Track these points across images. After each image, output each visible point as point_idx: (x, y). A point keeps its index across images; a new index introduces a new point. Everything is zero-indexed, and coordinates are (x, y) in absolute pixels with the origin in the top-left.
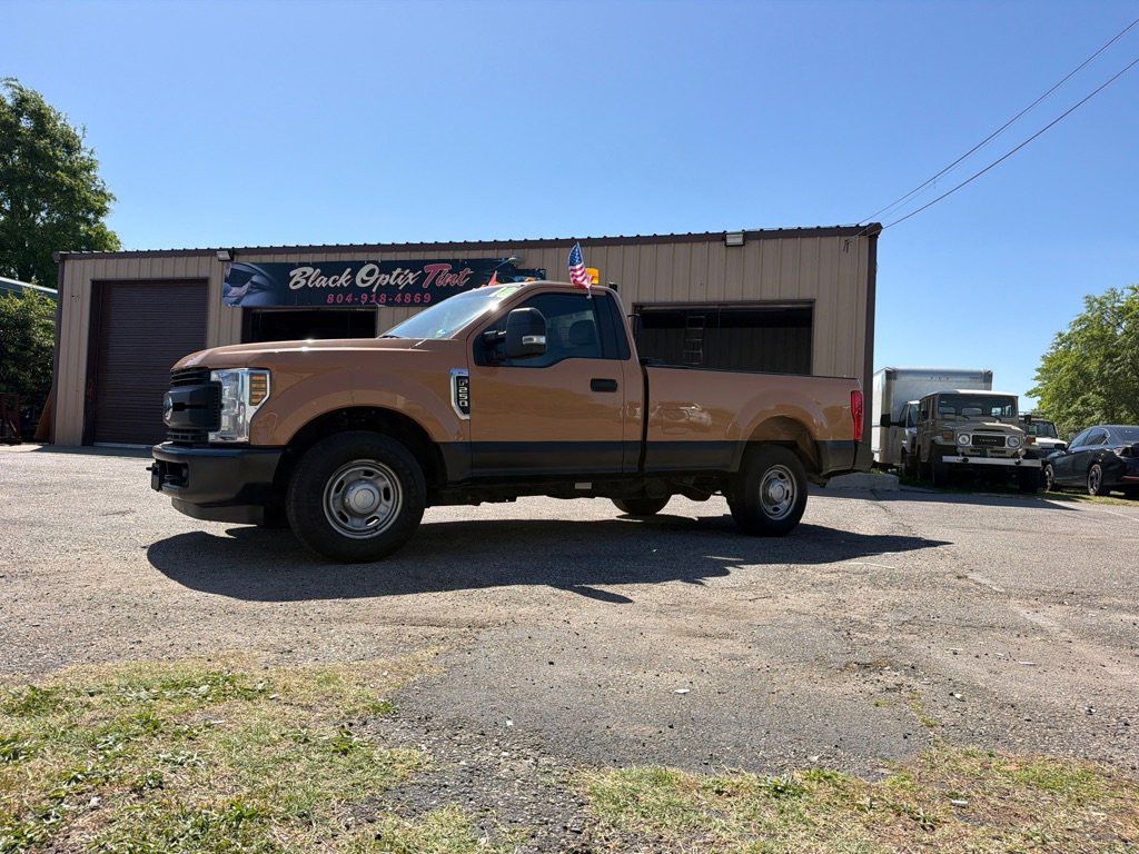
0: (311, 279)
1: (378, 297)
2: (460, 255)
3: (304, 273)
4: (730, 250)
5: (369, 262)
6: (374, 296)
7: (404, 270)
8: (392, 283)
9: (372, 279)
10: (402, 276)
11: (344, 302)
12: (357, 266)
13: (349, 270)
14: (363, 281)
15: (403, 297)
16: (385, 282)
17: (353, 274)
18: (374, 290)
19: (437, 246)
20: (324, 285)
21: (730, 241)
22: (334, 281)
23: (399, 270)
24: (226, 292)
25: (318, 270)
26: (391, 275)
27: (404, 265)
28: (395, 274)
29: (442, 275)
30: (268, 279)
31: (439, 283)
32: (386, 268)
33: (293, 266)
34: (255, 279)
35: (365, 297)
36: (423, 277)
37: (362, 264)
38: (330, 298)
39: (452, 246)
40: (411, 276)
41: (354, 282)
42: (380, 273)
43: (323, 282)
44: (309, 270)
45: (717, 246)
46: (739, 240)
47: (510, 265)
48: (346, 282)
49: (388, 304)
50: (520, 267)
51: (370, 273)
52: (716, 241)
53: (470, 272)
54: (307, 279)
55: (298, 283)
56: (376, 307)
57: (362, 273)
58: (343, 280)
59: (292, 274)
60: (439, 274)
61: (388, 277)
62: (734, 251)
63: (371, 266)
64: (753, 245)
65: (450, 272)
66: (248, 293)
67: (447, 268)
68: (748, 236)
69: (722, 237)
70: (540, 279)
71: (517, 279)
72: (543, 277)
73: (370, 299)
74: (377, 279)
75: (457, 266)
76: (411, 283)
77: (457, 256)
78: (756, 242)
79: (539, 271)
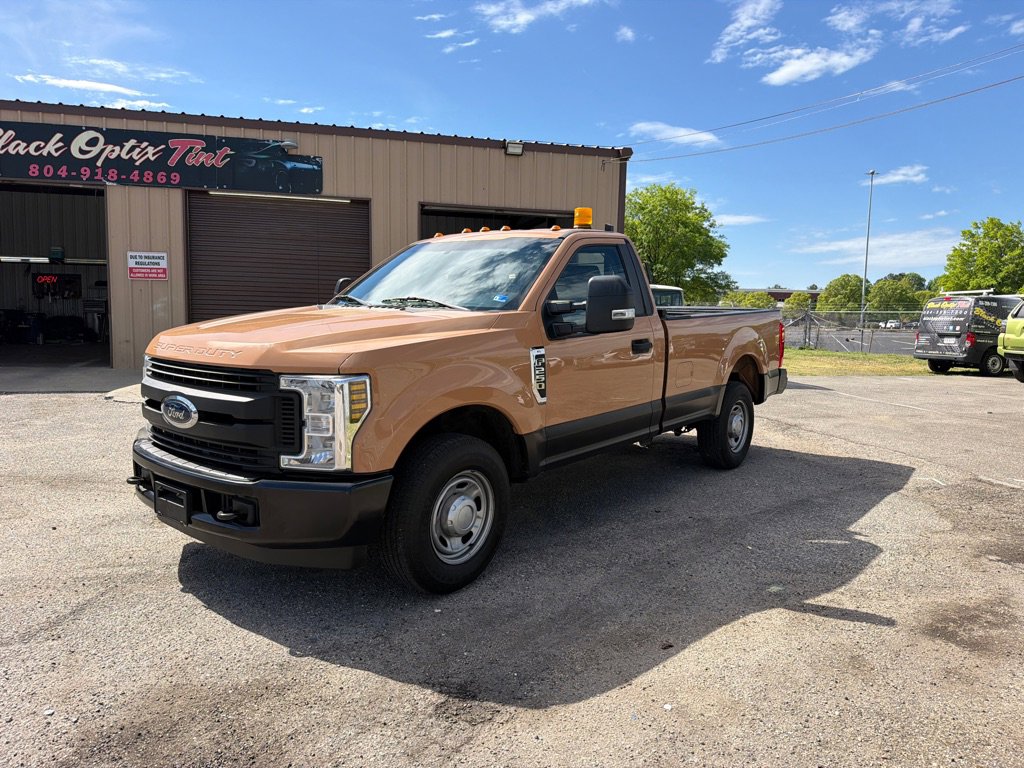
1: (105, 173)
2: (216, 132)
4: (508, 157)
5: (88, 129)
6: (99, 171)
7: (140, 142)
8: (124, 156)
9: (95, 151)
10: (138, 150)
11: (55, 176)
12: (70, 133)
13: (59, 136)
14: (82, 151)
15: (141, 175)
16: (115, 155)
17: (67, 141)
18: (99, 164)
19: (183, 118)
20: (22, 152)
21: (511, 150)
22: (38, 149)
23: (133, 142)
25: (11, 133)
26: (122, 147)
27: (141, 136)
28: (128, 146)
29: (193, 153)
31: (190, 161)
32: (115, 137)
35: (86, 172)
36: (168, 152)
37: (78, 130)
38: (34, 170)
39: (203, 119)
40: (151, 150)
41: (69, 150)
42: (106, 144)
43: (20, 149)
45: (498, 153)
46: (519, 150)
47: (282, 149)
48: (56, 150)
49: (120, 181)
50: (292, 152)
51: (92, 142)
52: (495, 147)
53: (229, 152)
56: (105, 185)
57: (80, 141)
58: (52, 147)
60: (189, 151)
61: (117, 148)
62: (513, 159)
63: (92, 134)
64: (529, 155)
65: (203, 149)
67: (199, 145)
68: (527, 147)
69: (503, 145)
70: (316, 167)
71: (289, 165)
72: (320, 166)
73: (94, 174)
74: (103, 151)
75: (212, 144)
76: (152, 159)
77: (214, 132)
78: (531, 153)
79: (315, 158)
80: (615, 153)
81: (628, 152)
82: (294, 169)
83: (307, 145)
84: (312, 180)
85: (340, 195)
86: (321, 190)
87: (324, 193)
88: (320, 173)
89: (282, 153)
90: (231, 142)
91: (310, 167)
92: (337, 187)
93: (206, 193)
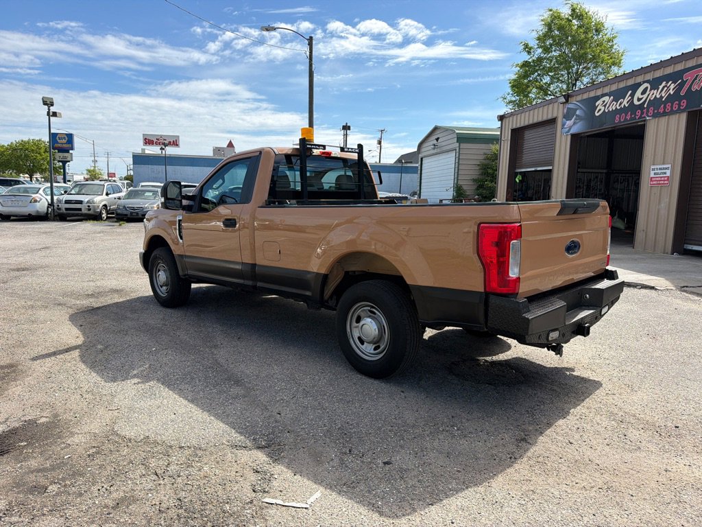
0: (607, 106)
1: (648, 112)
3: (604, 102)
5: (644, 82)
6: (645, 110)
7: (667, 83)
8: (658, 96)
9: (645, 96)
10: (666, 88)
11: (626, 120)
12: (635, 89)
13: (630, 92)
14: (639, 100)
15: (665, 107)
16: (654, 96)
17: (632, 95)
18: (645, 106)
19: (694, 53)
20: (614, 109)
22: (621, 104)
23: (664, 84)
24: (563, 125)
25: (612, 97)
26: (658, 89)
27: (667, 78)
28: (661, 87)
29: (698, 80)
30: (584, 110)
31: (694, 87)
32: (655, 84)
33: (598, 98)
34: (578, 112)
35: (639, 113)
36: (681, 86)
37: (639, 85)
38: (617, 118)
40: (672, 87)
41: (633, 101)
42: (651, 90)
43: (614, 106)
44: (606, 99)
48: (628, 102)
49: (655, 116)
51: (643, 93)
54: (605, 106)
55: (600, 110)
56: (646, 120)
57: (638, 94)
58: (625, 103)
59: (597, 104)
60: (696, 79)
61: (656, 92)
63: (646, 85)
66: (574, 123)
73: (642, 113)
74: (649, 95)
76: (672, 93)
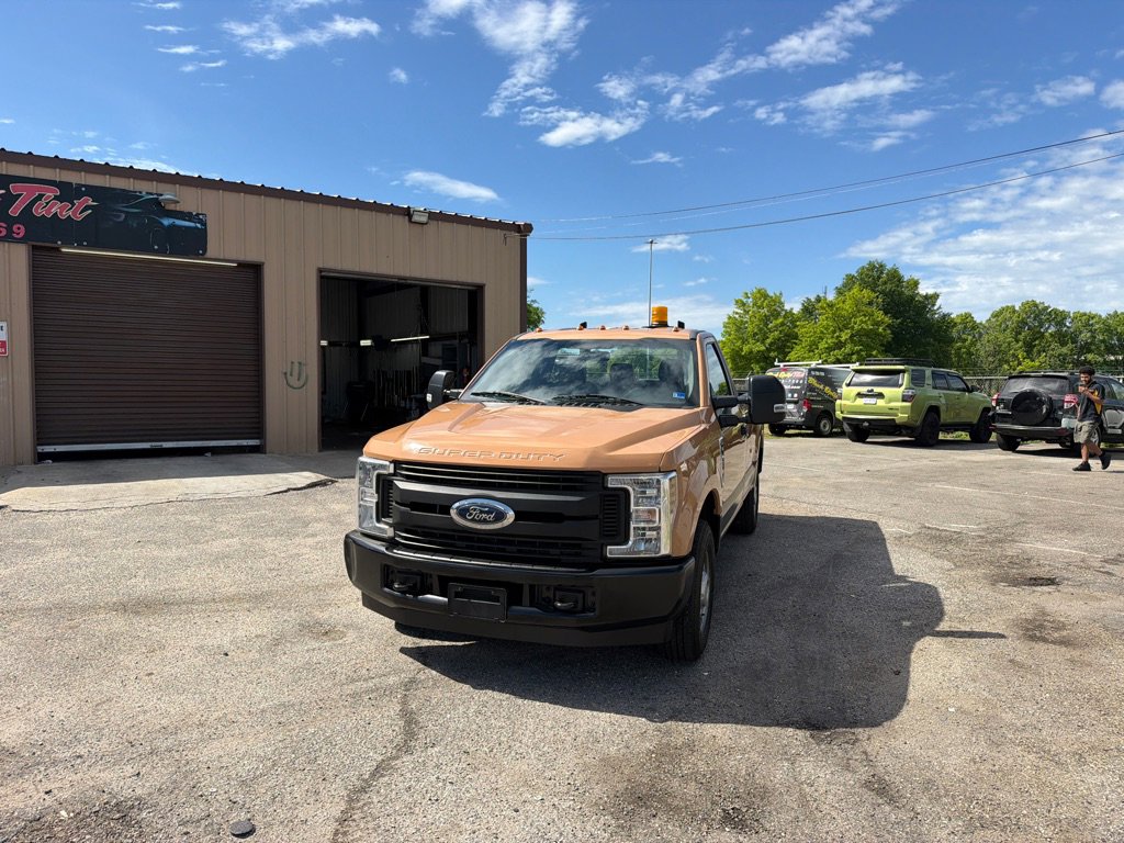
2: (74, 178)
4: (412, 225)
19: (30, 159)
21: (416, 218)
29: (43, 201)
31: (38, 211)
36: (10, 198)
39: (56, 162)
45: (402, 221)
46: (424, 219)
47: (157, 202)
50: (171, 207)
52: (400, 214)
53: (90, 203)
60: (38, 199)
62: (417, 227)
64: (433, 224)
65: (56, 198)
67: (51, 192)
68: (433, 216)
69: (408, 213)
70: (199, 225)
71: (166, 222)
72: (204, 224)
75: (68, 193)
77: (69, 179)
78: (435, 222)
79: (198, 215)
80: (516, 228)
81: (528, 228)
82: (173, 226)
83: (189, 201)
84: (195, 240)
85: (227, 257)
86: (205, 251)
87: (208, 254)
88: (204, 231)
89: (157, 206)
90: (92, 191)
91: (192, 224)
92: (223, 249)
93: (58, 249)
